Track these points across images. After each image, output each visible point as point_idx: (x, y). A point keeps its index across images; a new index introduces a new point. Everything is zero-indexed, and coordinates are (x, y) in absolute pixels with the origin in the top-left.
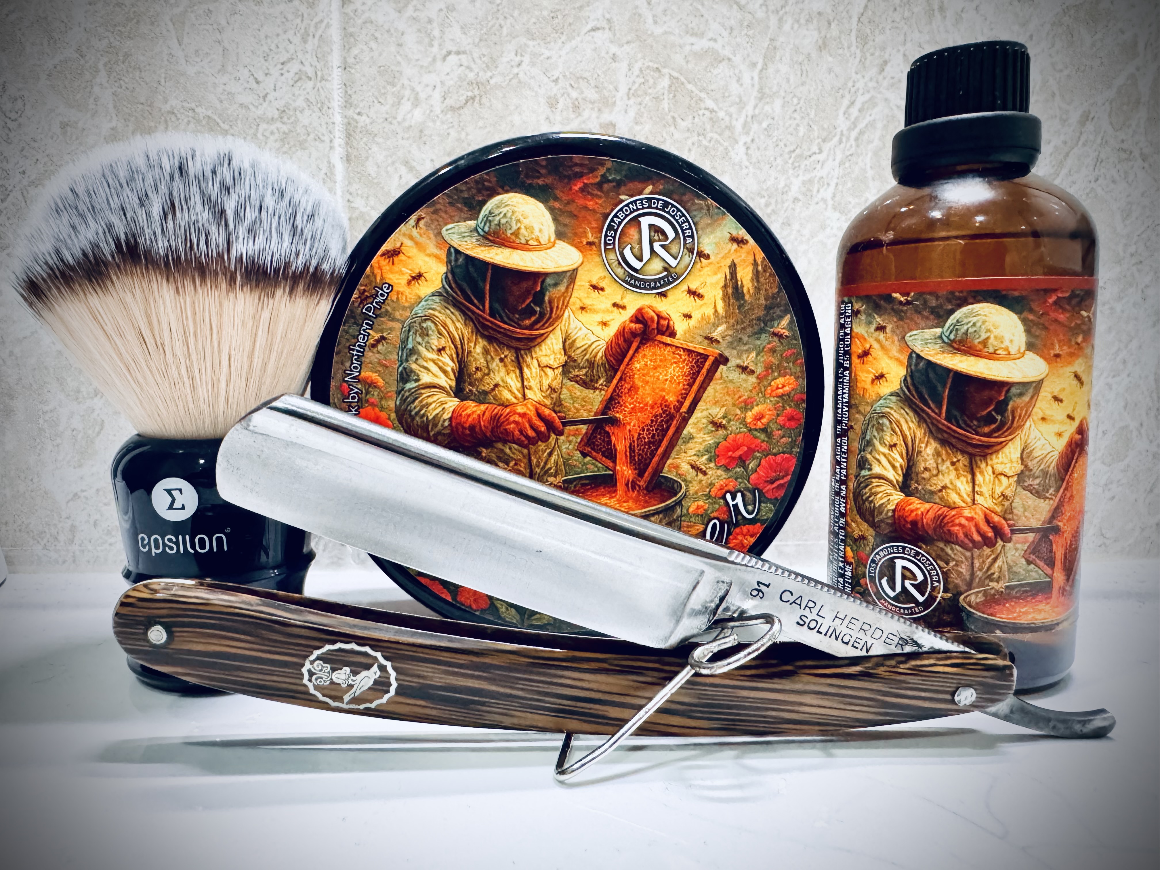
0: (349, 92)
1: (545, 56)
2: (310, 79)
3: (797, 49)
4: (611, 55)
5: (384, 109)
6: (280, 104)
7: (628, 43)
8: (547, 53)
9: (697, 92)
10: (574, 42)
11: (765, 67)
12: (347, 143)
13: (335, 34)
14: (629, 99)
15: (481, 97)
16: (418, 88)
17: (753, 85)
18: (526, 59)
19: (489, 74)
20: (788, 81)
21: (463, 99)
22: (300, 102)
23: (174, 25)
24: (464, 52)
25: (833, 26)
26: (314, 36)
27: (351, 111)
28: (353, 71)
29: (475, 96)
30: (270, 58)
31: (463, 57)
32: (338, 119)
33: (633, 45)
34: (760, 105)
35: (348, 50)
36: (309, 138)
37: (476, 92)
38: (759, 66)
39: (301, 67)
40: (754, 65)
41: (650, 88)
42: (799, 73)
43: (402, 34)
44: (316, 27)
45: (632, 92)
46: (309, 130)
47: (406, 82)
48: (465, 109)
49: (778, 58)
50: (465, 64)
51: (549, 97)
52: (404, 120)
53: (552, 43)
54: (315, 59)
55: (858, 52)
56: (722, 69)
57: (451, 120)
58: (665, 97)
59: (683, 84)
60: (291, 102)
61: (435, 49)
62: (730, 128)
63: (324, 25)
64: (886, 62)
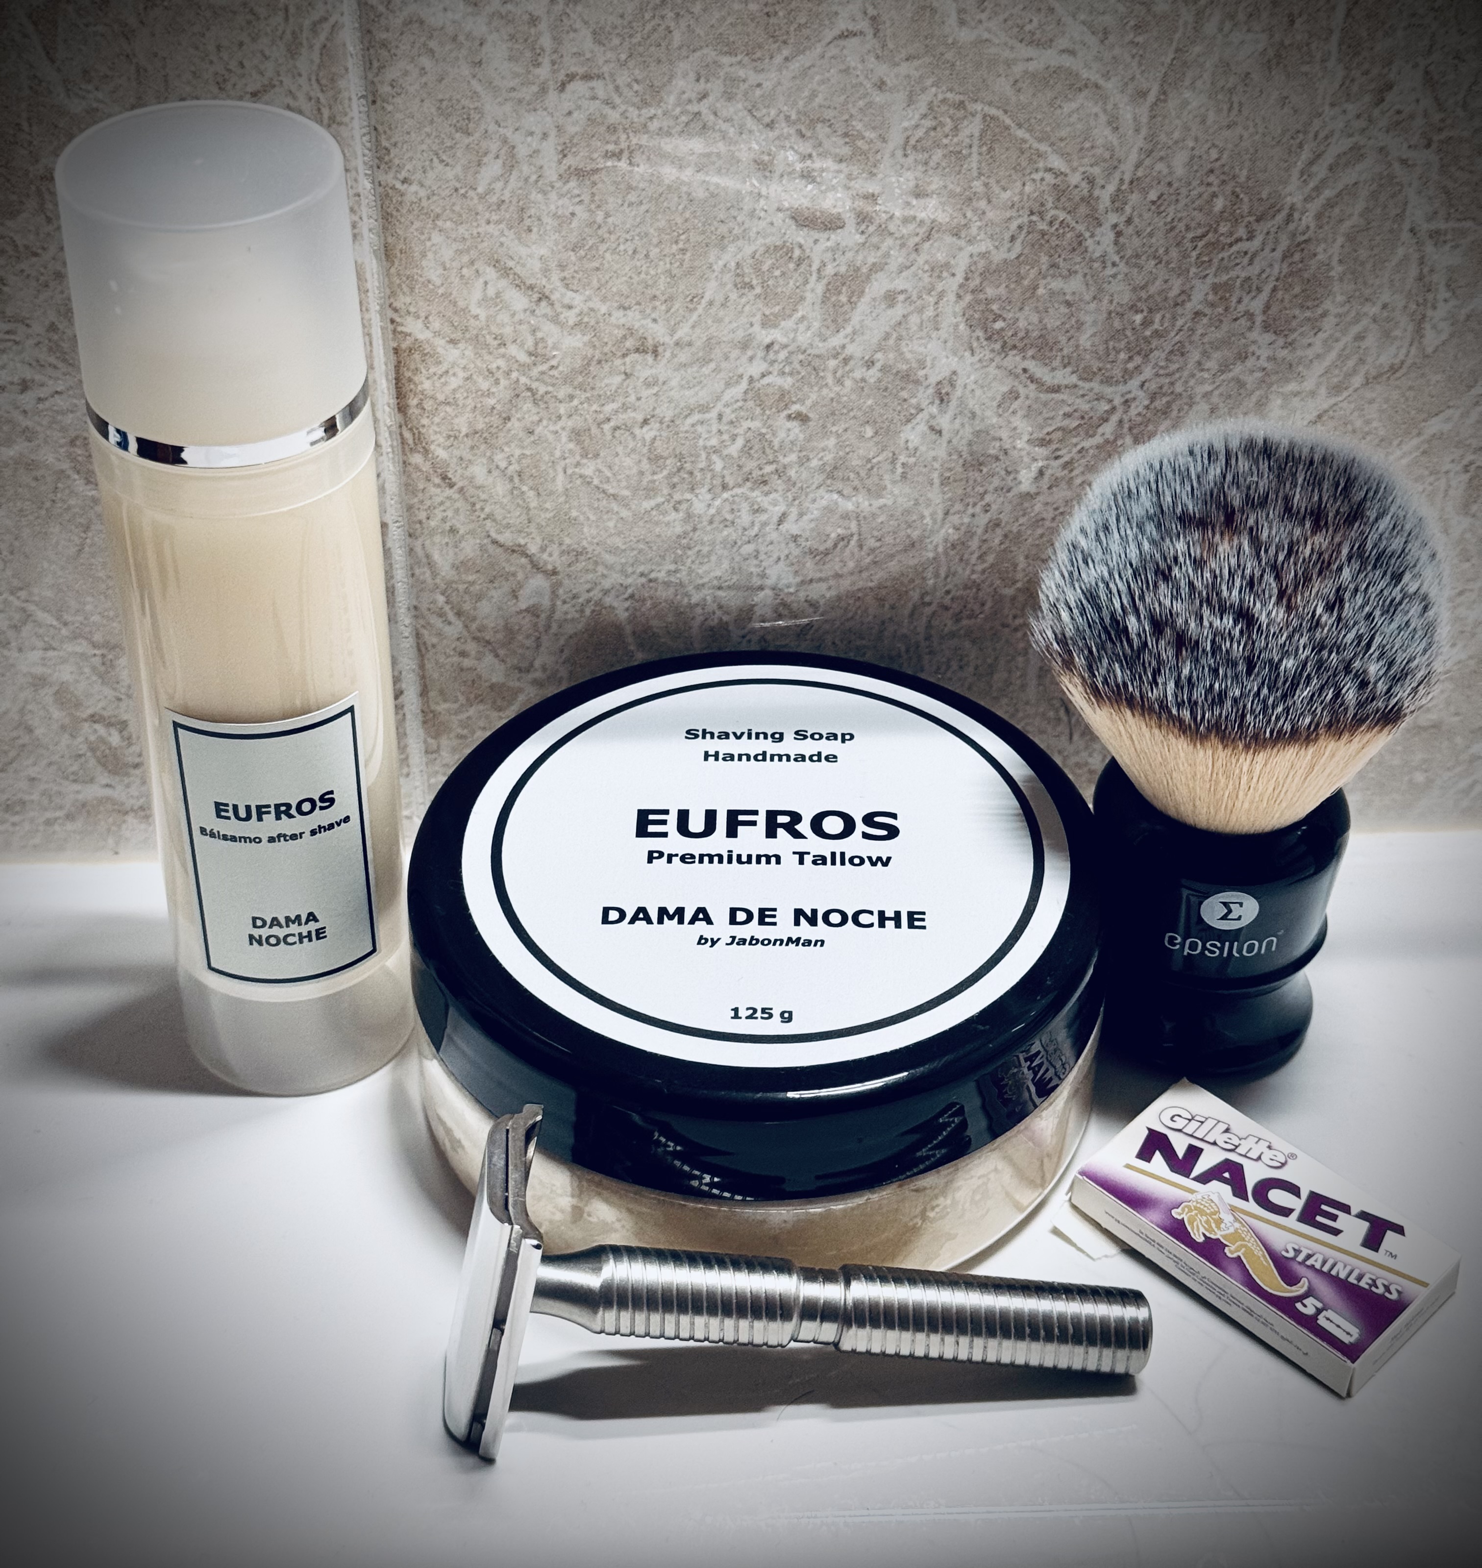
5: (450, 174)
16: (516, 138)
20: (1203, 121)
34: (1147, 162)
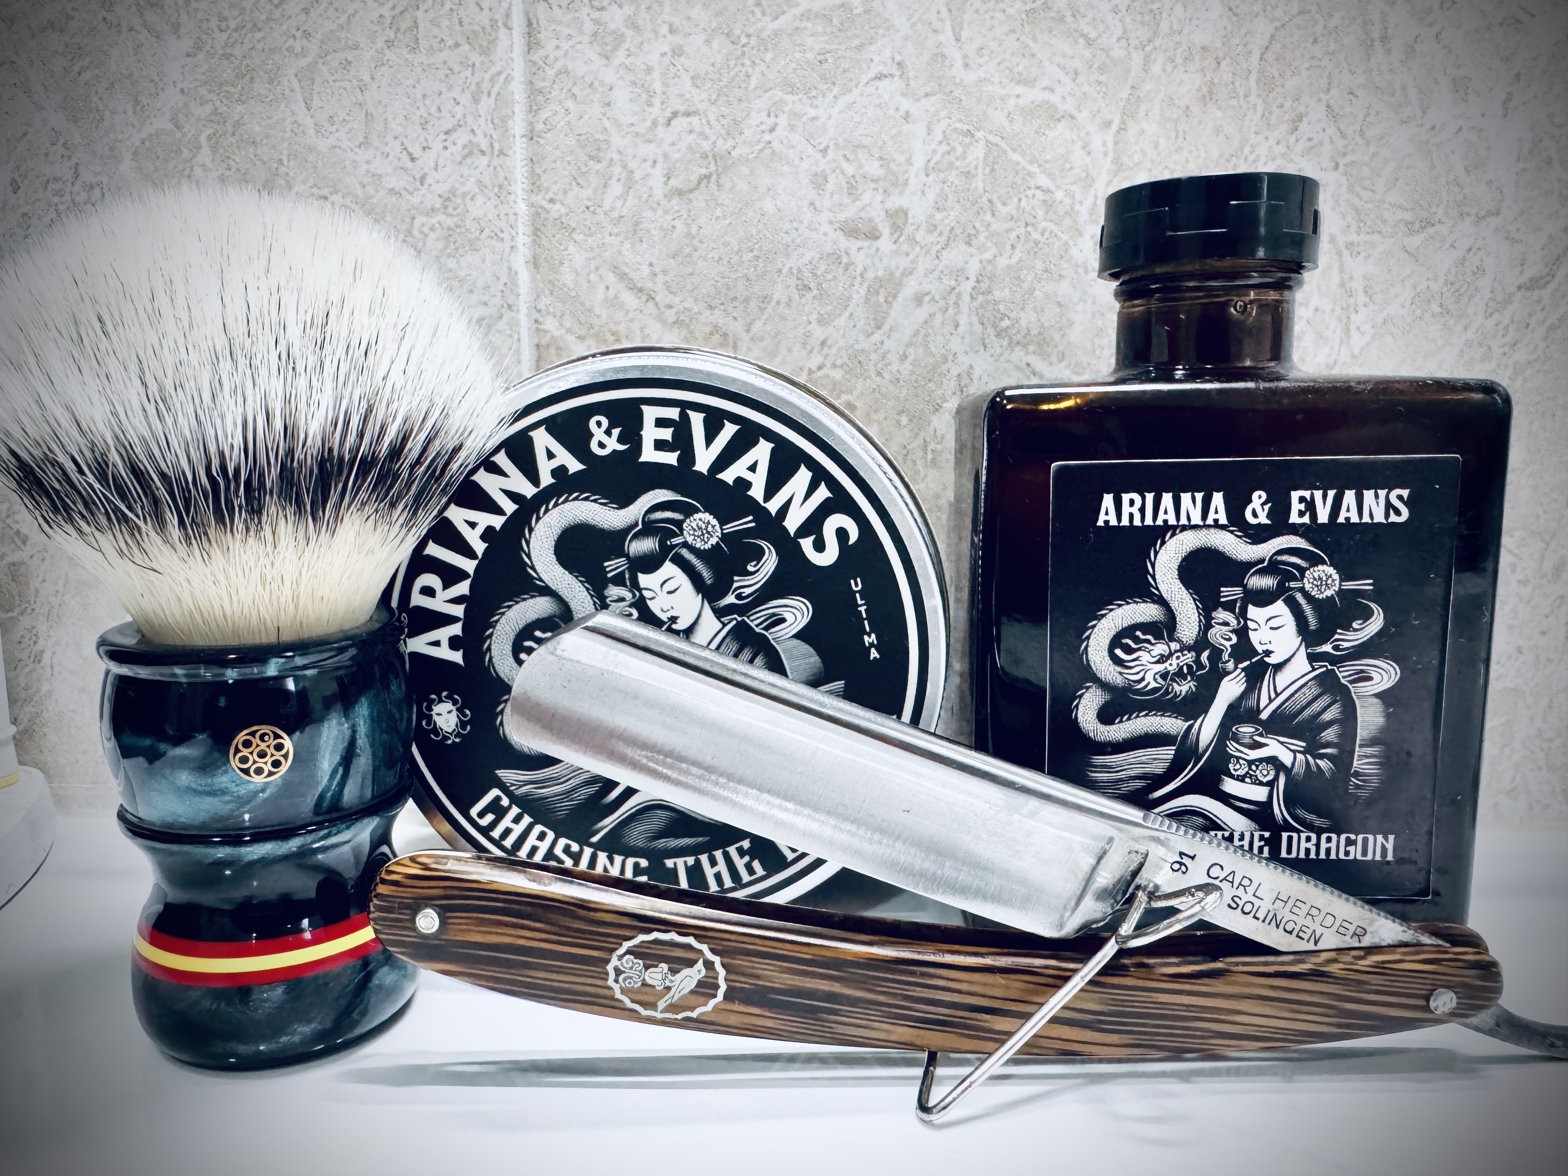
0: (538, 171)
1: (810, 116)
2: (483, 153)
3: (1171, 101)
4: (902, 112)
6: (444, 188)
7: (927, 95)
8: (812, 113)
9: (1024, 163)
10: (850, 98)
11: (1122, 129)
12: (534, 241)
13: (518, 90)
14: (927, 175)
15: (718, 175)
17: (1106, 154)
18: (783, 121)
19: (730, 142)
21: (694, 178)
22: (470, 186)
23: (300, 81)
24: (696, 113)
25: (1223, 64)
26: (489, 94)
27: (539, 198)
28: (542, 142)
29: (711, 175)
30: (429, 126)
31: (695, 120)
32: (522, 207)
33: (933, 99)
35: (536, 111)
36: (482, 237)
37: (713, 168)
38: (1115, 127)
39: (471, 137)
40: (1109, 124)
41: (957, 159)
42: (1173, 135)
43: (610, 89)
44: (493, 80)
45: (932, 164)
46: (483, 224)
47: (616, 157)
48: (697, 193)
49: (1142, 114)
50: (697, 129)
51: (816, 175)
52: (613, 209)
53: (820, 98)
54: (491, 125)
55: (1259, 102)
56: (1061, 132)
57: (676, 208)
58: (980, 170)
59: (1005, 152)
60: (458, 186)
61: (656, 110)
62: (1071, 213)
63: (502, 78)
64: (1300, 117)
